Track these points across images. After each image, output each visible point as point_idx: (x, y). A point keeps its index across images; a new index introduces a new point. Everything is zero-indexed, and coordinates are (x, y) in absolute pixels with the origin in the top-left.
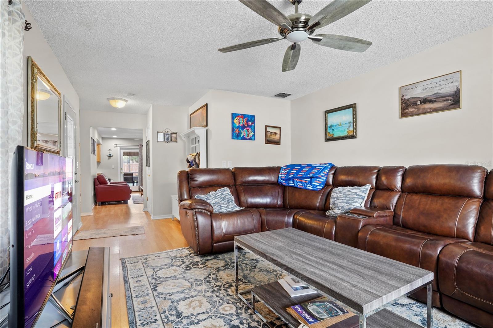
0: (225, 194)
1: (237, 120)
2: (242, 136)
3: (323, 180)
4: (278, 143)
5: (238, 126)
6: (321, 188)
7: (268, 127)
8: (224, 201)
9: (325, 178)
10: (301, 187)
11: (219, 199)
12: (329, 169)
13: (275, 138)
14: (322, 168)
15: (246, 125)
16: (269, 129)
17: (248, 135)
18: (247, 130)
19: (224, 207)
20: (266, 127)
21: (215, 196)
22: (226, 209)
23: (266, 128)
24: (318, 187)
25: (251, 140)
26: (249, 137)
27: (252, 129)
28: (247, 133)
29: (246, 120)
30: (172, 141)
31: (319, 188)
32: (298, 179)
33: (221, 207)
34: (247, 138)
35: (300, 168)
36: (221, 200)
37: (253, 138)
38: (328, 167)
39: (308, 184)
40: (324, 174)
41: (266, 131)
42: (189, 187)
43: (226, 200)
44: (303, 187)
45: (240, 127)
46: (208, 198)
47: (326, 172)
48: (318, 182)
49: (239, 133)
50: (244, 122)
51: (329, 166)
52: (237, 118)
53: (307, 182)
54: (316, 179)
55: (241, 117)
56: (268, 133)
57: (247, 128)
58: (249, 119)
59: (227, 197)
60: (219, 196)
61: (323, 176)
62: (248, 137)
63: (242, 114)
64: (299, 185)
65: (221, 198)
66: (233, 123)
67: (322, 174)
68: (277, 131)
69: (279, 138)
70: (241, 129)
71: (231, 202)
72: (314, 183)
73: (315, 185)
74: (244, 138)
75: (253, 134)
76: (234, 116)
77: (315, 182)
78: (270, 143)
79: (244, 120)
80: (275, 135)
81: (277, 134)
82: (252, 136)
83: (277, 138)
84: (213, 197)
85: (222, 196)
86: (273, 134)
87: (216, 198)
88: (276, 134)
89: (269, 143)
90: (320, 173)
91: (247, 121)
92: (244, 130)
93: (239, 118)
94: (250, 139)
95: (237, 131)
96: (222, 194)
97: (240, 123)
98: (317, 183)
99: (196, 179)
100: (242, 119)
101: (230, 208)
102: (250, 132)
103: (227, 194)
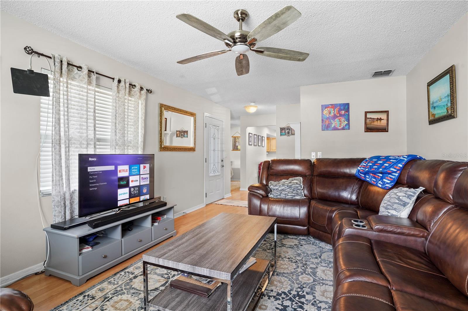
0: (293, 183)
1: (327, 112)
2: (332, 127)
3: (394, 177)
4: (385, 130)
5: (328, 116)
6: (390, 186)
7: (367, 114)
8: (290, 189)
9: (397, 175)
10: (374, 182)
11: (286, 186)
12: (403, 163)
13: (379, 124)
14: (395, 161)
15: (338, 115)
16: (369, 116)
17: (340, 124)
18: (339, 119)
19: (283, 194)
20: (366, 113)
21: (283, 184)
22: (285, 195)
23: (365, 115)
24: (387, 185)
25: (345, 129)
26: (342, 127)
27: (345, 118)
28: (339, 123)
29: (337, 109)
30: (292, 134)
31: (388, 187)
32: (372, 174)
33: (281, 193)
34: (340, 128)
35: (376, 160)
36: (288, 187)
37: (347, 127)
38: (404, 160)
39: (380, 181)
40: (395, 169)
41: (365, 118)
42: (268, 174)
43: (292, 188)
44: (375, 184)
45: (331, 118)
46: (276, 184)
47: (400, 167)
48: (389, 178)
49: (329, 124)
50: (336, 111)
51: (406, 159)
52: (326, 109)
53: (380, 178)
54: (387, 174)
55: (332, 108)
56: (368, 121)
57: (339, 118)
58: (342, 108)
59: (293, 186)
60: (287, 184)
61: (395, 172)
62: (340, 126)
63: (333, 104)
64: (373, 180)
65: (288, 186)
66: (322, 114)
67: (392, 169)
68: (384, 116)
69: (386, 124)
70: (332, 120)
71: (295, 191)
72: (384, 180)
73: (385, 182)
74: (335, 129)
75: (347, 123)
76: (324, 107)
77: (386, 179)
78: (372, 131)
79: (335, 110)
80: (379, 121)
81: (383, 119)
82: (346, 125)
83: (383, 124)
84: (282, 184)
85: (290, 184)
86: (375, 120)
87: (283, 185)
88: (381, 119)
89: (369, 131)
90: (390, 167)
91: (338, 111)
92: (336, 120)
93: (328, 109)
94: (343, 129)
95: (327, 122)
96: (290, 183)
97: (330, 113)
98: (388, 180)
99: (273, 168)
100: (333, 109)
101: (289, 196)
102: (343, 122)
103: (295, 183)
